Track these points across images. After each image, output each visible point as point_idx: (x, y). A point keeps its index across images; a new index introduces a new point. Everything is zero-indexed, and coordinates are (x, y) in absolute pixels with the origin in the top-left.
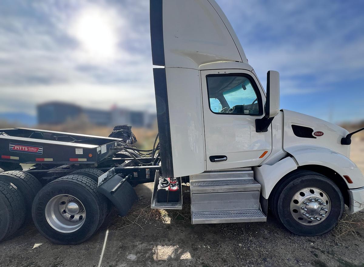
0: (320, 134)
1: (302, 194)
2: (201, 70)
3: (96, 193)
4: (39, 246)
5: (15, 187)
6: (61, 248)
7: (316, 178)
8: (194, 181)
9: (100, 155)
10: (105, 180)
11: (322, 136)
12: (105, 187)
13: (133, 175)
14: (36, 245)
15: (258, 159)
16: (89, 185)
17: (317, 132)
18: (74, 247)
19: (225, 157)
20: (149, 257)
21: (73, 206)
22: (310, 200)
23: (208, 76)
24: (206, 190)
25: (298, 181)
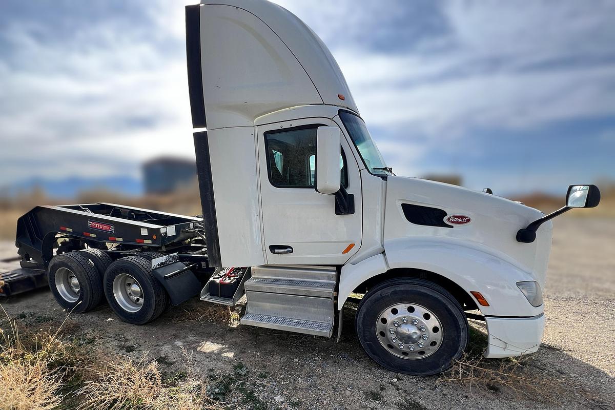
0: (462, 220)
1: (395, 312)
2: (257, 126)
3: (152, 277)
4: (111, 321)
5: (92, 263)
6: (127, 325)
7: (418, 290)
8: (256, 276)
9: (165, 237)
10: (162, 265)
11: (466, 224)
12: (159, 272)
13: (200, 265)
14: (109, 319)
15: (341, 255)
16: (146, 267)
17: (455, 217)
18: (136, 326)
19: (290, 247)
20: (194, 347)
21: (136, 288)
22: (403, 321)
23: (266, 134)
24: (260, 287)
25: (388, 291)
